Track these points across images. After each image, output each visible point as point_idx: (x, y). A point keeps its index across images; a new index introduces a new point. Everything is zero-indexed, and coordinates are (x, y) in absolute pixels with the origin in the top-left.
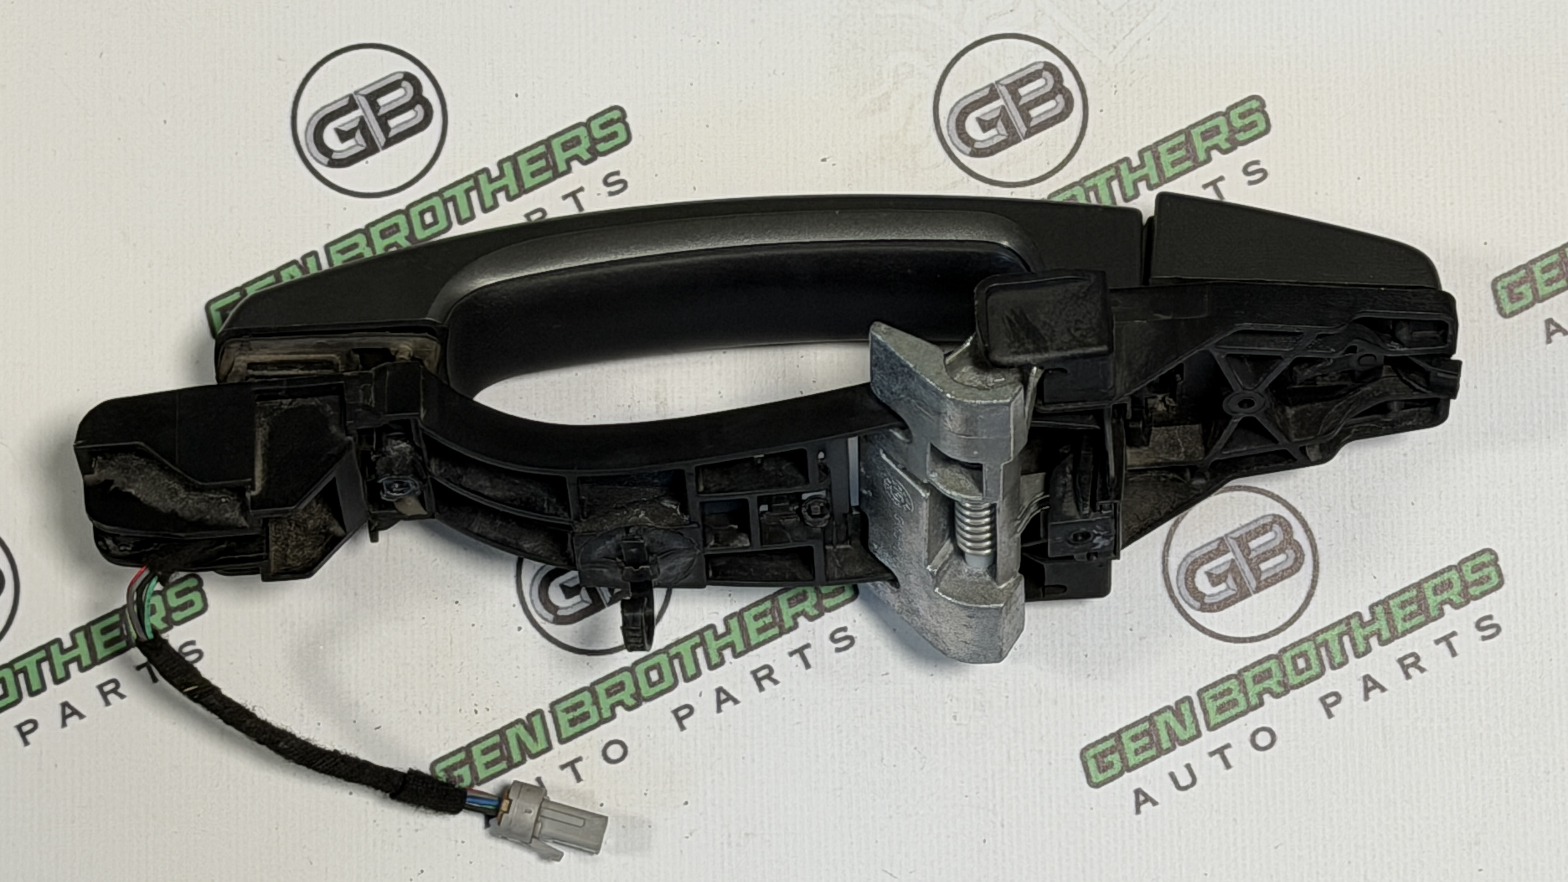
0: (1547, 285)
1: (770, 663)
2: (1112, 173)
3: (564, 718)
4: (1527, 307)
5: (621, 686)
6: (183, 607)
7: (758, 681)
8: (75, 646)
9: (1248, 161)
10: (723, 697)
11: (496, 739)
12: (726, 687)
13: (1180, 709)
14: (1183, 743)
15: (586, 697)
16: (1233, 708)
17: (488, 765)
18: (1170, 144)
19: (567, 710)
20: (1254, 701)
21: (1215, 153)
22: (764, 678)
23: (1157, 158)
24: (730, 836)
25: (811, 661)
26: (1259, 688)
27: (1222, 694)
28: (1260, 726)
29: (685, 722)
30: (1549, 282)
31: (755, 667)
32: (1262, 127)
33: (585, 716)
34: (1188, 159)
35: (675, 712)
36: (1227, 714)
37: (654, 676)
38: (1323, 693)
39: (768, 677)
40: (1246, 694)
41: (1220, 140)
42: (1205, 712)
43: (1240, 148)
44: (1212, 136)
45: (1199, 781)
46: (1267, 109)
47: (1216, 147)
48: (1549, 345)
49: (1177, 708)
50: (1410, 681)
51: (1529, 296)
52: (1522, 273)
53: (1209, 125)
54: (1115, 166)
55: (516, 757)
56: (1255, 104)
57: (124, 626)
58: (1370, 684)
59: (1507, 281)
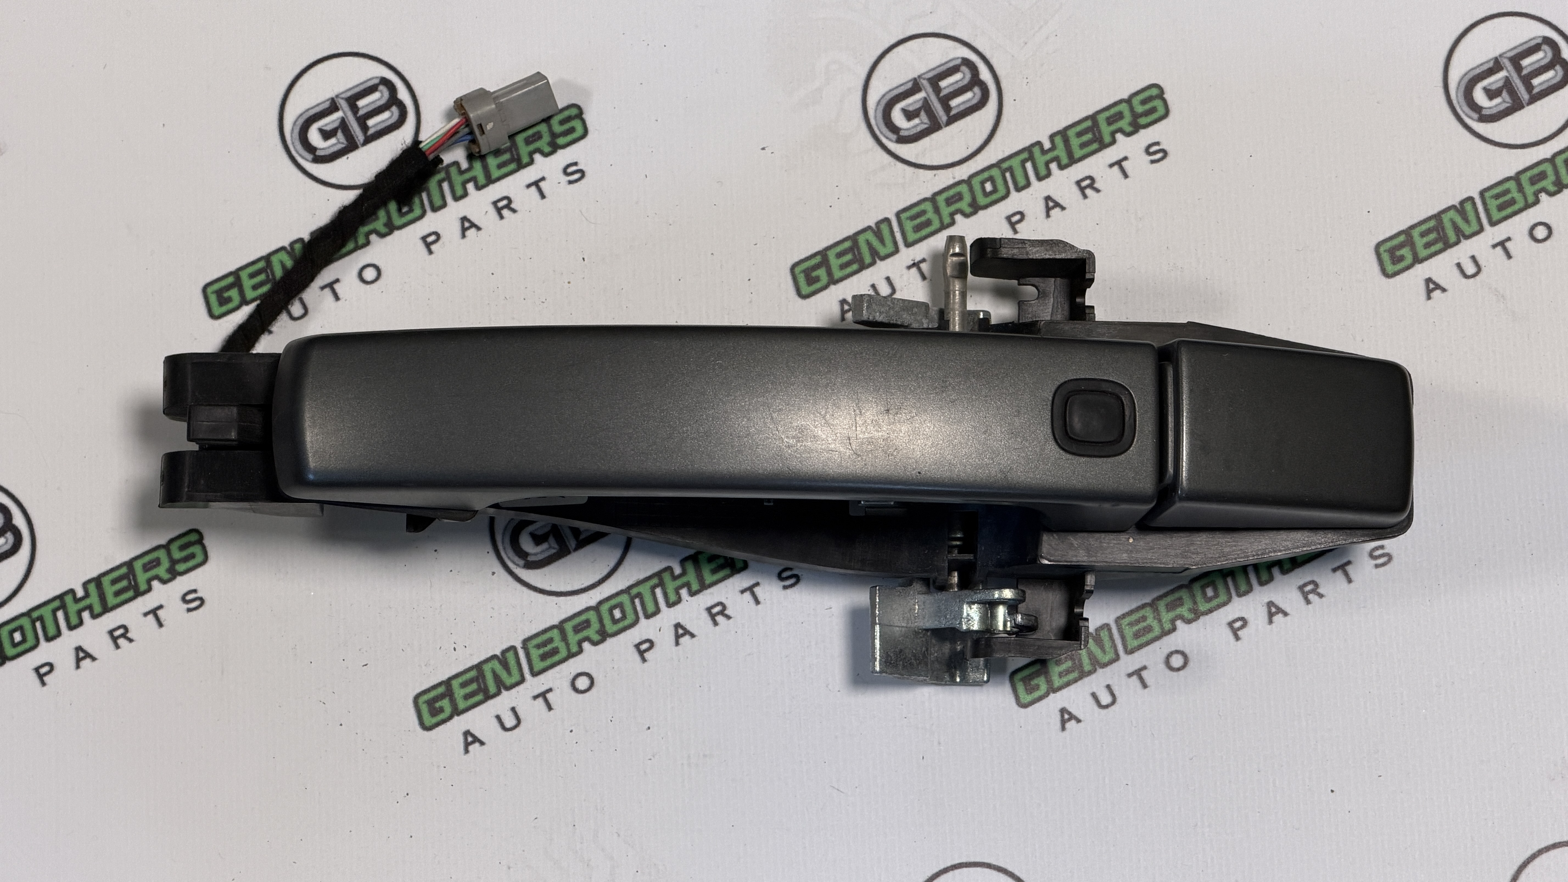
0: (1425, 248)
1: (724, 601)
2: (1025, 155)
3: (535, 653)
4: (1408, 268)
5: (587, 624)
6: (186, 559)
7: (713, 617)
8: (87, 595)
9: (1150, 142)
10: (681, 632)
11: (473, 673)
12: (683, 623)
13: (1100, 635)
14: (1104, 665)
15: (555, 633)
16: (1148, 632)
17: (467, 697)
18: (1079, 128)
19: (538, 646)
20: (1167, 626)
21: (1119, 136)
22: (718, 613)
23: (1066, 141)
24: (689, 757)
25: (760, 598)
26: (1171, 615)
27: (1138, 621)
28: (1173, 649)
29: (646, 655)
30: (1427, 245)
31: (709, 604)
32: (1161, 111)
33: (555, 651)
34: (1095, 141)
35: (637, 646)
36: (1144, 639)
37: (617, 614)
38: (1230, 618)
39: (722, 613)
40: (1160, 621)
41: (1124, 124)
42: (1123, 638)
43: (1142, 132)
44: (1116, 121)
45: (1119, 700)
46: (1165, 96)
47: (1121, 130)
48: (1430, 301)
49: (1096, 634)
50: (1310, 606)
51: (1409, 259)
52: (1402, 238)
53: (1113, 111)
54: (1029, 149)
55: (492, 689)
56: (1154, 92)
57: (131, 578)
58: (1273, 610)
59: (1389, 245)
